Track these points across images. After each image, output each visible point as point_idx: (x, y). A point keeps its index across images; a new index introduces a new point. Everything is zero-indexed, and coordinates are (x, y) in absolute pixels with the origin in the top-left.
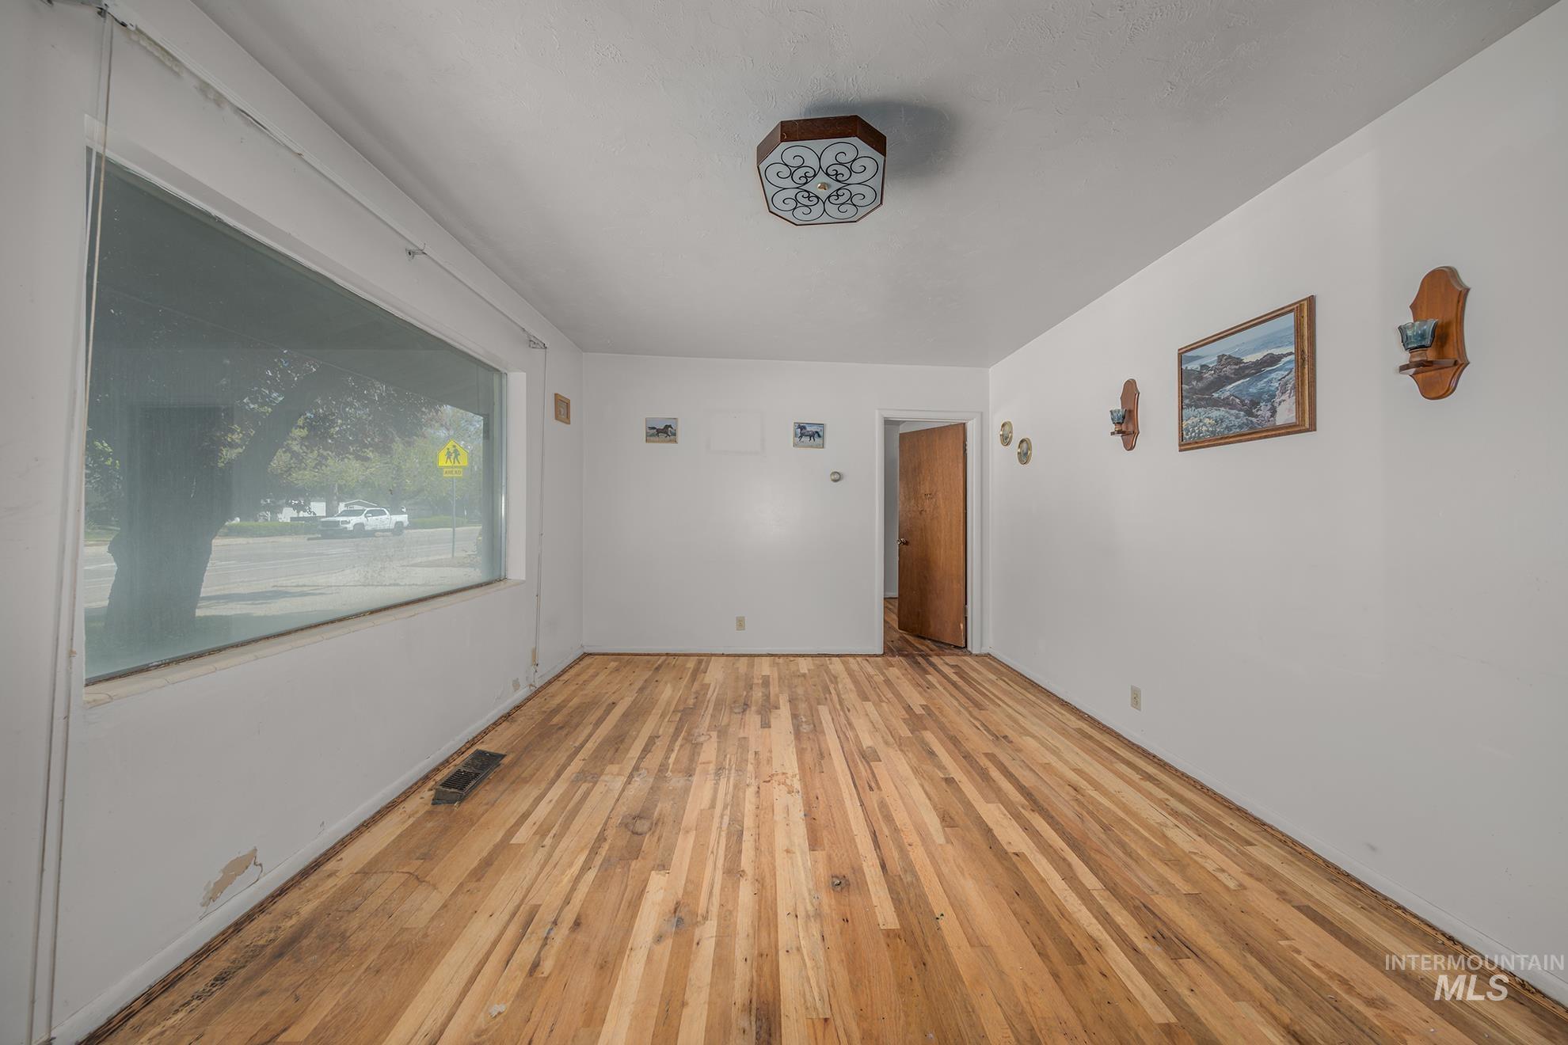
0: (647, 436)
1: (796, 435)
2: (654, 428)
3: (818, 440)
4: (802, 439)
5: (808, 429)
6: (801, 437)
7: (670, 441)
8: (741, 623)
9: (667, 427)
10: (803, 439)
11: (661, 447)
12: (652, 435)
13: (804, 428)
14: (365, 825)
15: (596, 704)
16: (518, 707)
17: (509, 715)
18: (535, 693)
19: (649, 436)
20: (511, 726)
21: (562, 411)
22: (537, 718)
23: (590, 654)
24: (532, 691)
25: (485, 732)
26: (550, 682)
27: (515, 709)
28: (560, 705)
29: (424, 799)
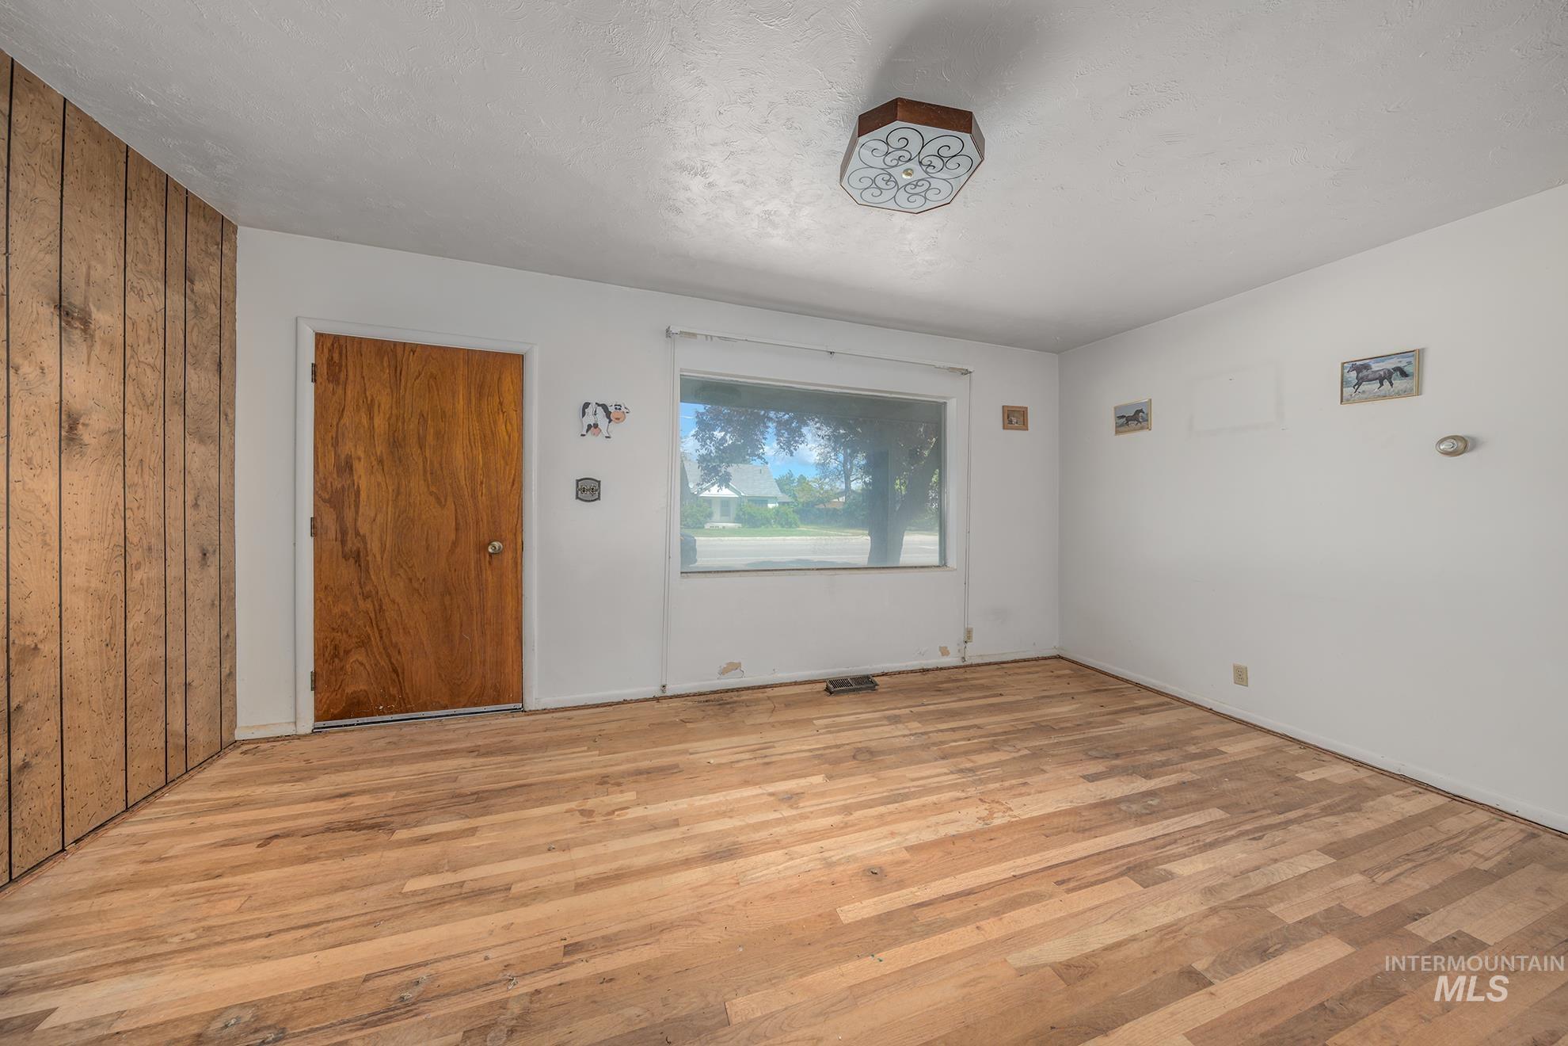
0: (1116, 427)
1: (1344, 383)
2: (1123, 417)
3: (1399, 383)
4: (1362, 388)
5: (1375, 367)
6: (1359, 384)
7: (1142, 428)
8: (1240, 676)
9: (1138, 412)
10: (1365, 387)
11: (1135, 438)
12: (1122, 425)
13: (1366, 367)
14: (796, 683)
15: (988, 688)
16: (941, 669)
17: (928, 670)
18: (967, 666)
19: (1118, 426)
20: (918, 677)
21: (1014, 420)
22: (939, 679)
23: (1062, 658)
24: (966, 663)
25: (900, 673)
26: (990, 664)
27: (938, 669)
28: (966, 679)
29: (824, 685)
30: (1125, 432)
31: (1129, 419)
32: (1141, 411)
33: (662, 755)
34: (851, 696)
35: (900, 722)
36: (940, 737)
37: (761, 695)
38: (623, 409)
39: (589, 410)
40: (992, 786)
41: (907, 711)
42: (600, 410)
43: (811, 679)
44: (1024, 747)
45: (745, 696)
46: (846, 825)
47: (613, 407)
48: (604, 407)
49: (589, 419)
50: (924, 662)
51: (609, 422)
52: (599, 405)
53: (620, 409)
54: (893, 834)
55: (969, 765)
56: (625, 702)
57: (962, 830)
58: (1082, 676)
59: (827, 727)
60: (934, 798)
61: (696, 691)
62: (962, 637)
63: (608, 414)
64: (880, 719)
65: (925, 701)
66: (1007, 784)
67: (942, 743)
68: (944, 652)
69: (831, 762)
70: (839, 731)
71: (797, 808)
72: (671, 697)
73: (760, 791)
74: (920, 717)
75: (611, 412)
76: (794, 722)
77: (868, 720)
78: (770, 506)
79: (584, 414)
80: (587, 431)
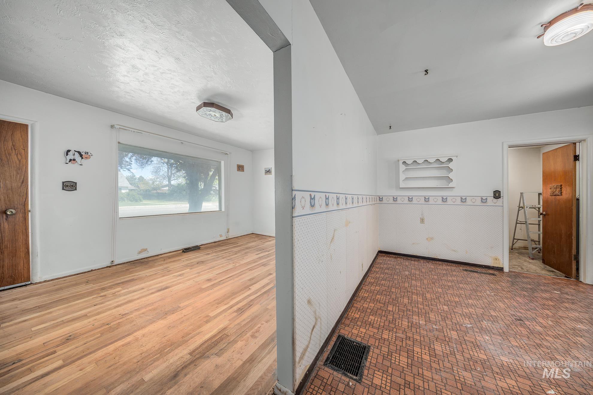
2: (266, 171)
7: (270, 174)
14: (170, 252)
15: (234, 243)
16: (220, 241)
17: (216, 242)
18: (228, 239)
19: (265, 173)
20: (213, 244)
21: (240, 169)
22: (220, 243)
23: (253, 234)
24: (227, 238)
25: (207, 244)
26: (234, 238)
27: (219, 241)
28: (228, 242)
29: (182, 251)
30: (267, 175)
31: (268, 171)
32: (270, 170)
33: (124, 278)
34: (192, 252)
35: (210, 254)
36: (222, 255)
37: (157, 258)
38: (89, 154)
39: (70, 153)
40: (236, 260)
41: (212, 252)
42: (77, 154)
43: (176, 250)
44: (243, 252)
45: (150, 259)
46: (199, 275)
47: (84, 153)
48: (79, 153)
49: (70, 156)
50: (215, 240)
51: (82, 159)
52: (76, 151)
53: (88, 154)
54: (212, 273)
55: (230, 258)
56: (92, 270)
57: (229, 269)
58: (258, 237)
59: (186, 260)
60: (222, 265)
61: (128, 261)
62: (226, 231)
63: (81, 156)
64: (203, 255)
65: (216, 249)
66: (239, 259)
67: (222, 256)
68: (221, 236)
69: (191, 266)
70: (191, 260)
71: (183, 276)
72: (116, 265)
73: (169, 276)
74: (215, 252)
75: (83, 155)
76: (174, 261)
77: (199, 256)
78: (123, 191)
79: (67, 154)
80: (69, 162)
